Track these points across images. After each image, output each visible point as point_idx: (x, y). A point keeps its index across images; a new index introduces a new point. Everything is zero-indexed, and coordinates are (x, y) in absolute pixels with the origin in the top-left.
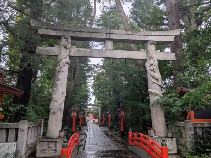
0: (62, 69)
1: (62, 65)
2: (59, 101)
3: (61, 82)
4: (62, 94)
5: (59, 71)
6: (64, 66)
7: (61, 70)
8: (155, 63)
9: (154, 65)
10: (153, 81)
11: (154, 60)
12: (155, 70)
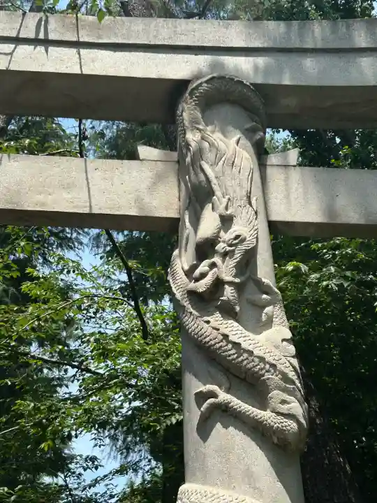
8: (227, 236)
9: (221, 247)
10: (213, 395)
11: (227, 208)
12: (229, 292)
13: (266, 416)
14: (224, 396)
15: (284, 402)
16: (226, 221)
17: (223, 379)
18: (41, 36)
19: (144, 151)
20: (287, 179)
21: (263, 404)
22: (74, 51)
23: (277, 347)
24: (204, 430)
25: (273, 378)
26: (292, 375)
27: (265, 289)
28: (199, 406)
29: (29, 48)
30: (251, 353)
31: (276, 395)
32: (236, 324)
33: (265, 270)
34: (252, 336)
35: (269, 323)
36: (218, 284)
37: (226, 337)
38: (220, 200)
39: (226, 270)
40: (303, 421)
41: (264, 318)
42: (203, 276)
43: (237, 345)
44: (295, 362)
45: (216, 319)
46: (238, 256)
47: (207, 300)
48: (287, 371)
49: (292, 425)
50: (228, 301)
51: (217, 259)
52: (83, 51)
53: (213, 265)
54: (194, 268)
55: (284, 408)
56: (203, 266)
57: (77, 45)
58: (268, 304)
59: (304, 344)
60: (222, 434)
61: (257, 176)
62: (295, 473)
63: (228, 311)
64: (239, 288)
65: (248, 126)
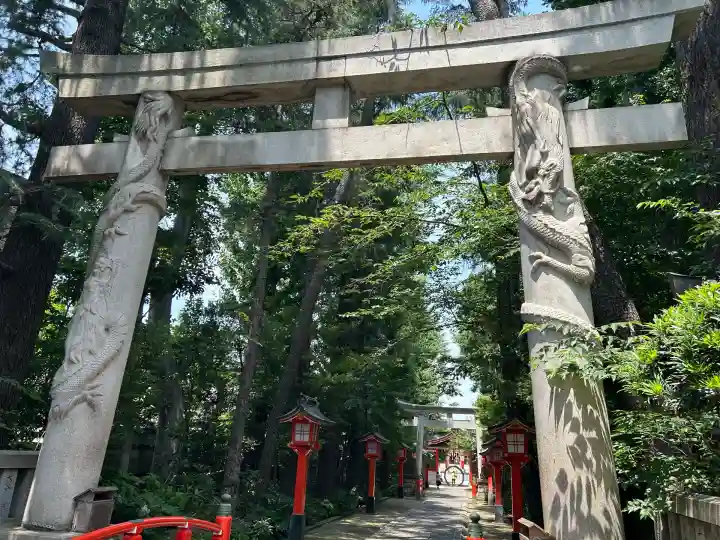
0: (118, 226)
1: (116, 207)
2: (89, 359)
3: (105, 280)
4: (107, 330)
5: (107, 232)
6: (127, 211)
7: (113, 230)
8: (545, 165)
9: (541, 172)
10: (540, 257)
11: (544, 147)
12: (547, 199)
13: (570, 268)
14: (546, 258)
15: (581, 259)
16: (544, 155)
17: (545, 248)
18: (424, 44)
19: (490, 110)
20: (585, 119)
21: (568, 260)
22: (443, 52)
23: (576, 228)
24: (535, 275)
25: (574, 247)
26: (586, 244)
27: (569, 194)
28: (532, 263)
29: (417, 54)
30: (561, 234)
31: (576, 256)
32: (551, 217)
33: (569, 183)
34: (561, 223)
35: (572, 213)
36: (541, 194)
37: (546, 225)
38: (540, 142)
39: (545, 186)
40: (592, 269)
41: (568, 212)
42: (531, 190)
43: (553, 230)
44: (587, 236)
45: (540, 215)
46: (552, 176)
47: (533, 204)
48: (582, 242)
49: (586, 272)
50: (547, 204)
51: (539, 179)
52: (449, 51)
53: (537, 183)
54: (526, 184)
55: (580, 263)
56: (531, 184)
57: (447, 47)
58: (571, 202)
59: (595, 226)
60: (545, 278)
61: (562, 121)
62: (587, 296)
63: (547, 210)
64: (553, 195)
65: (556, 87)
